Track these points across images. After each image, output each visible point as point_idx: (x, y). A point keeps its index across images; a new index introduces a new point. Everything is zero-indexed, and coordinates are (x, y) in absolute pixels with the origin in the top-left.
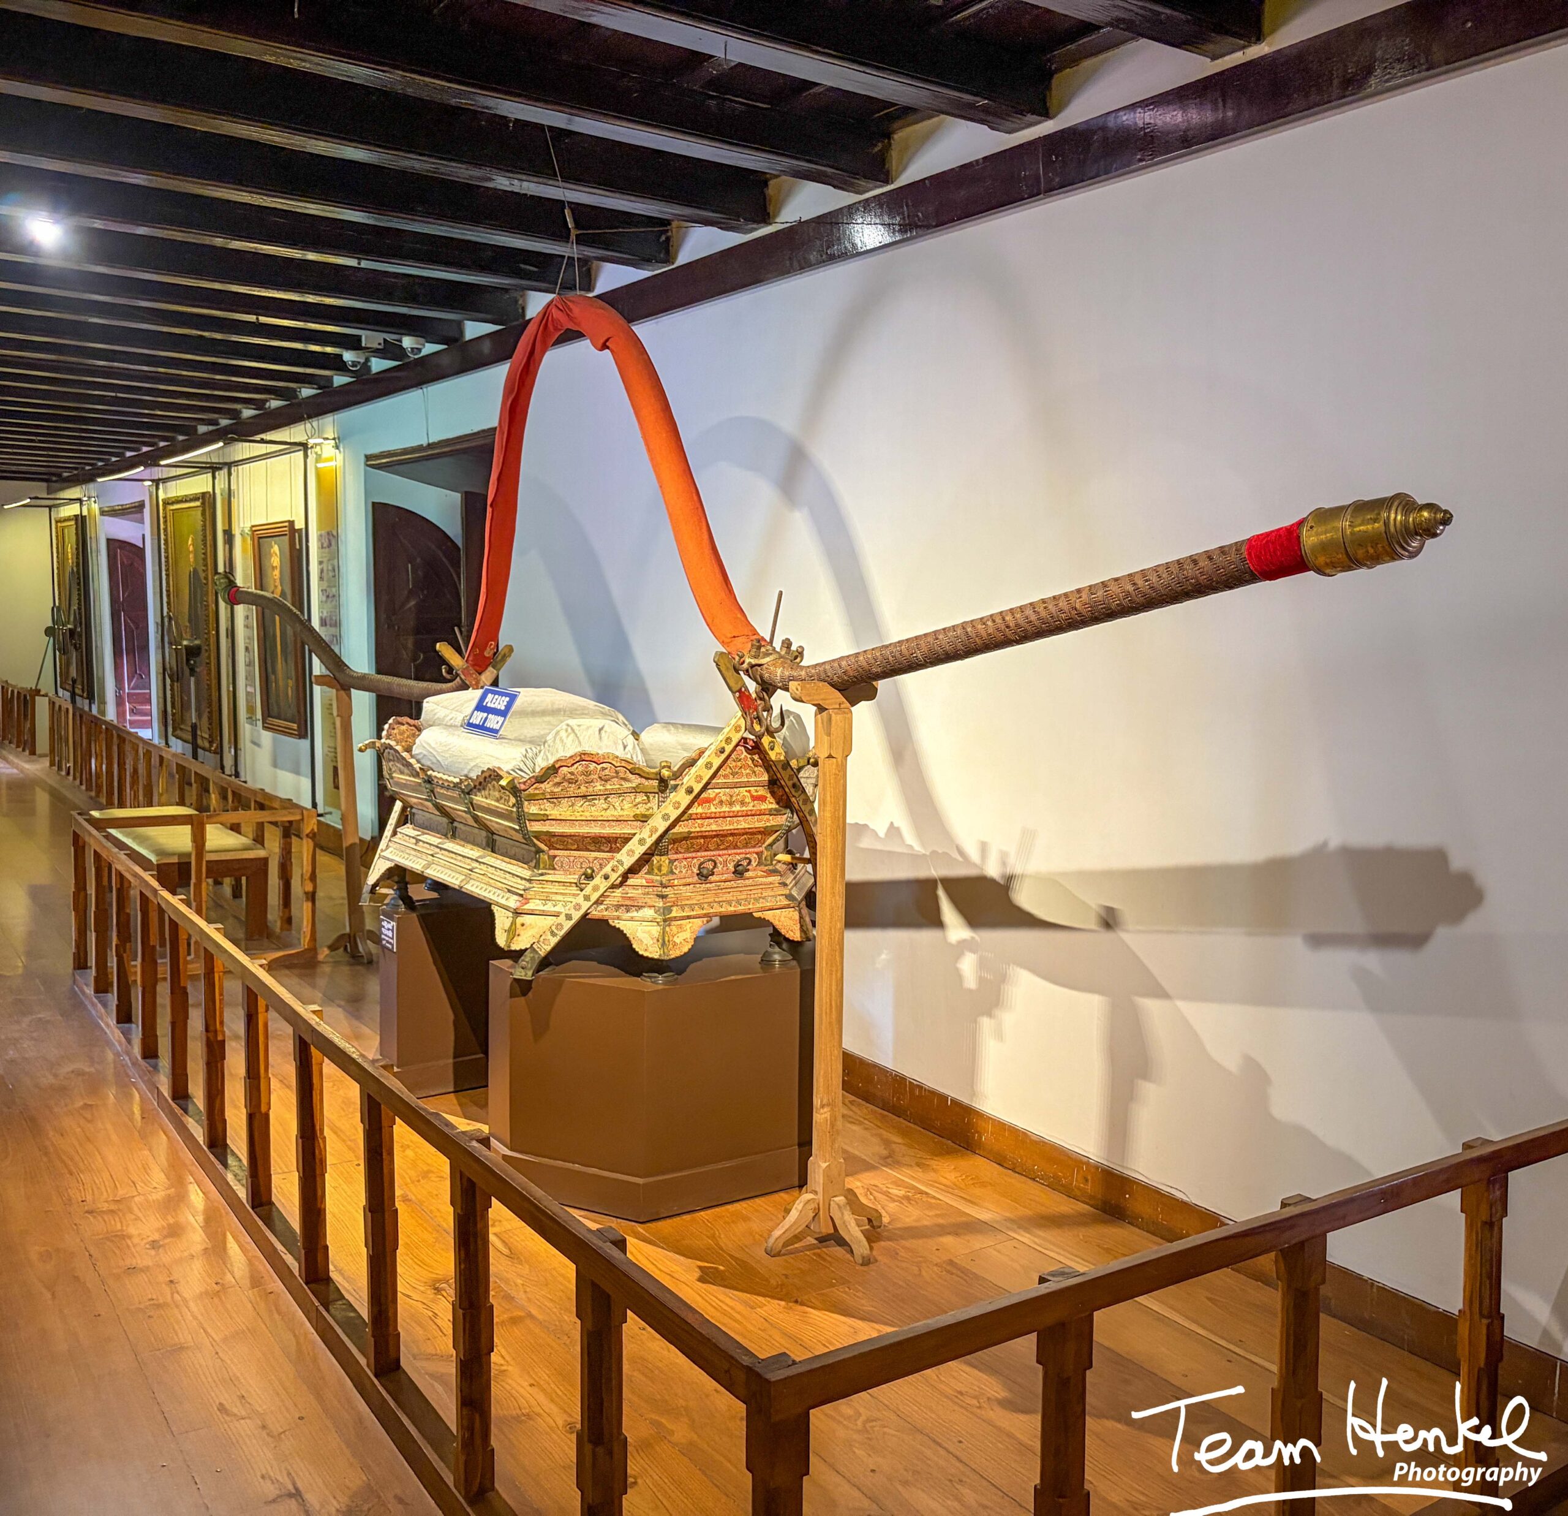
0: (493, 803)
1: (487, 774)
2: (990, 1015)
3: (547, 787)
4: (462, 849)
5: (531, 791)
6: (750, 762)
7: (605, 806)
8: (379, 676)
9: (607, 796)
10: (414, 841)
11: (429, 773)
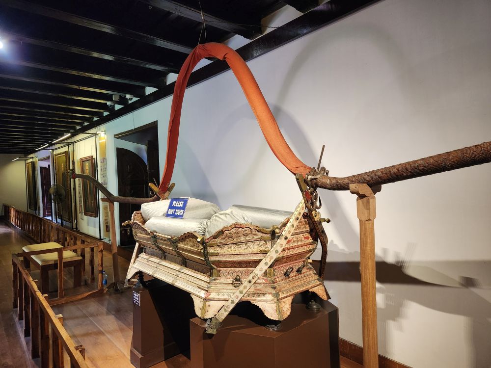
0: (189, 247)
1: (187, 235)
2: (394, 320)
3: (218, 240)
4: (170, 265)
5: (211, 242)
6: (304, 223)
7: (245, 247)
8: (120, 197)
9: (246, 243)
10: (147, 260)
11: (155, 234)
